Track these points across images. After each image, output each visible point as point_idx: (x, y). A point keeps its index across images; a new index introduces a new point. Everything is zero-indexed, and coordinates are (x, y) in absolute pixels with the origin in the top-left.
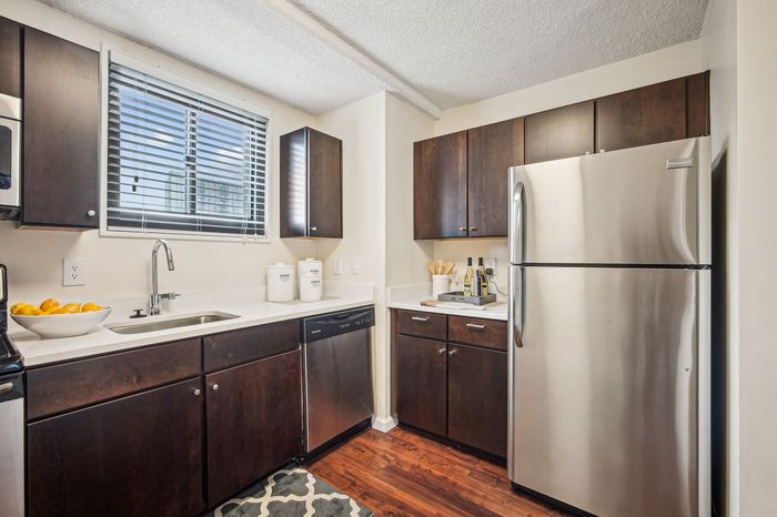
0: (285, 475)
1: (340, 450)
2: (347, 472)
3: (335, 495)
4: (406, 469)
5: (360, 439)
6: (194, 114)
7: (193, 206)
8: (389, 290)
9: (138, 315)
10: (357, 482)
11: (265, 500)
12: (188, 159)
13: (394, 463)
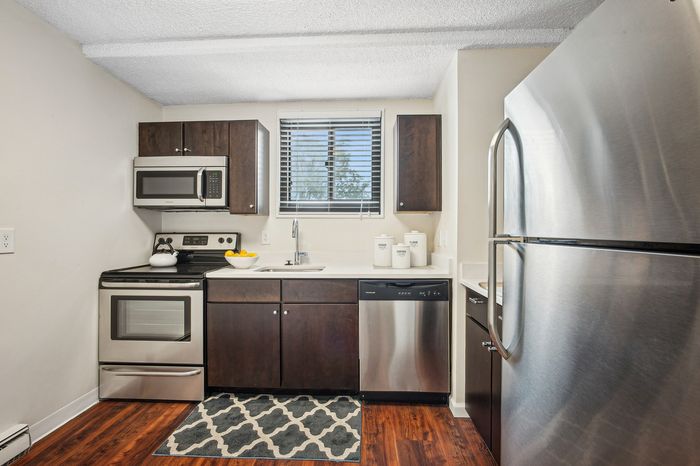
0: (347, 400)
1: (400, 407)
2: (383, 425)
3: (355, 432)
4: (430, 455)
5: (427, 410)
6: (332, 133)
7: (331, 195)
8: (461, 265)
9: (289, 264)
10: (380, 436)
11: (320, 406)
12: (327, 164)
13: (425, 443)
